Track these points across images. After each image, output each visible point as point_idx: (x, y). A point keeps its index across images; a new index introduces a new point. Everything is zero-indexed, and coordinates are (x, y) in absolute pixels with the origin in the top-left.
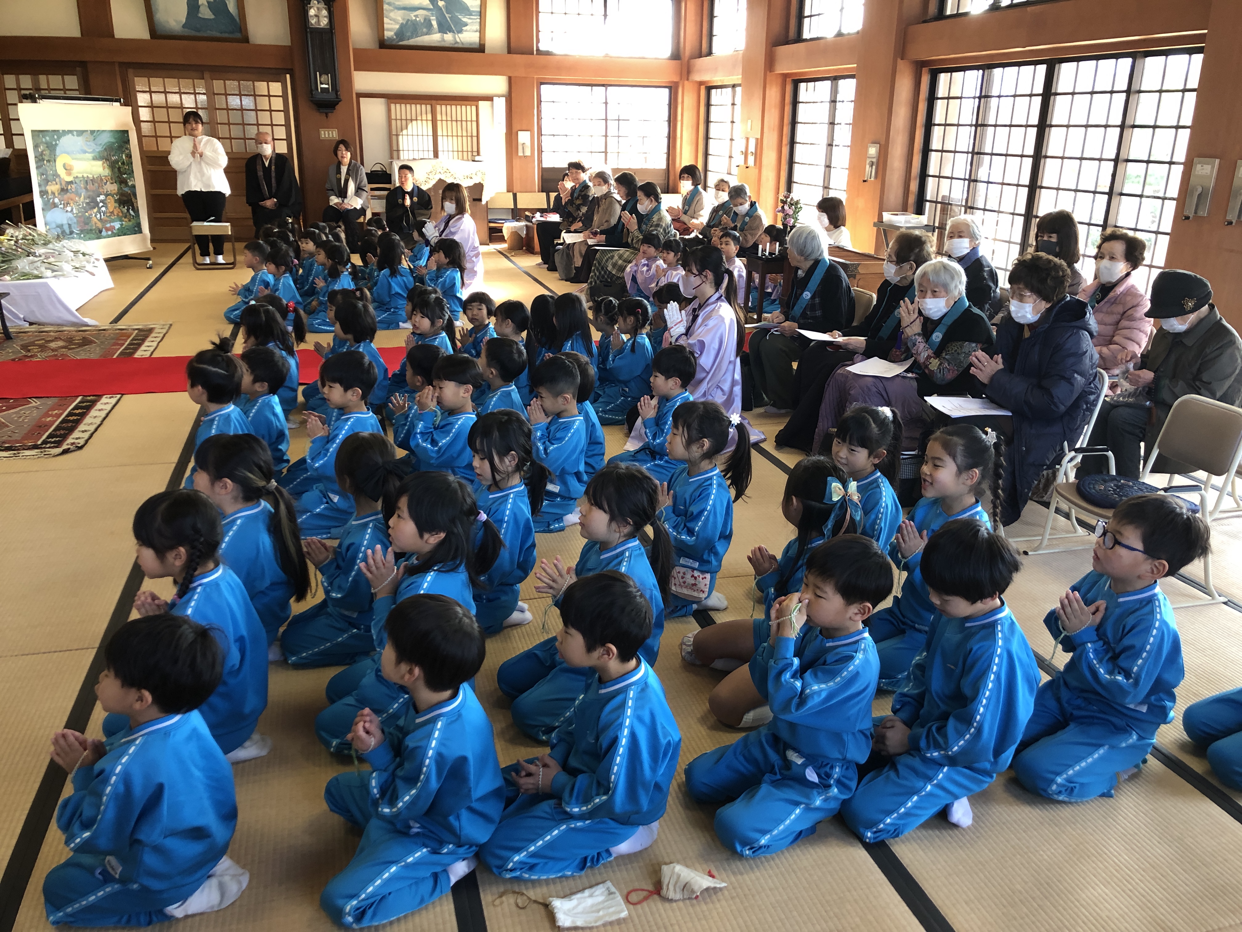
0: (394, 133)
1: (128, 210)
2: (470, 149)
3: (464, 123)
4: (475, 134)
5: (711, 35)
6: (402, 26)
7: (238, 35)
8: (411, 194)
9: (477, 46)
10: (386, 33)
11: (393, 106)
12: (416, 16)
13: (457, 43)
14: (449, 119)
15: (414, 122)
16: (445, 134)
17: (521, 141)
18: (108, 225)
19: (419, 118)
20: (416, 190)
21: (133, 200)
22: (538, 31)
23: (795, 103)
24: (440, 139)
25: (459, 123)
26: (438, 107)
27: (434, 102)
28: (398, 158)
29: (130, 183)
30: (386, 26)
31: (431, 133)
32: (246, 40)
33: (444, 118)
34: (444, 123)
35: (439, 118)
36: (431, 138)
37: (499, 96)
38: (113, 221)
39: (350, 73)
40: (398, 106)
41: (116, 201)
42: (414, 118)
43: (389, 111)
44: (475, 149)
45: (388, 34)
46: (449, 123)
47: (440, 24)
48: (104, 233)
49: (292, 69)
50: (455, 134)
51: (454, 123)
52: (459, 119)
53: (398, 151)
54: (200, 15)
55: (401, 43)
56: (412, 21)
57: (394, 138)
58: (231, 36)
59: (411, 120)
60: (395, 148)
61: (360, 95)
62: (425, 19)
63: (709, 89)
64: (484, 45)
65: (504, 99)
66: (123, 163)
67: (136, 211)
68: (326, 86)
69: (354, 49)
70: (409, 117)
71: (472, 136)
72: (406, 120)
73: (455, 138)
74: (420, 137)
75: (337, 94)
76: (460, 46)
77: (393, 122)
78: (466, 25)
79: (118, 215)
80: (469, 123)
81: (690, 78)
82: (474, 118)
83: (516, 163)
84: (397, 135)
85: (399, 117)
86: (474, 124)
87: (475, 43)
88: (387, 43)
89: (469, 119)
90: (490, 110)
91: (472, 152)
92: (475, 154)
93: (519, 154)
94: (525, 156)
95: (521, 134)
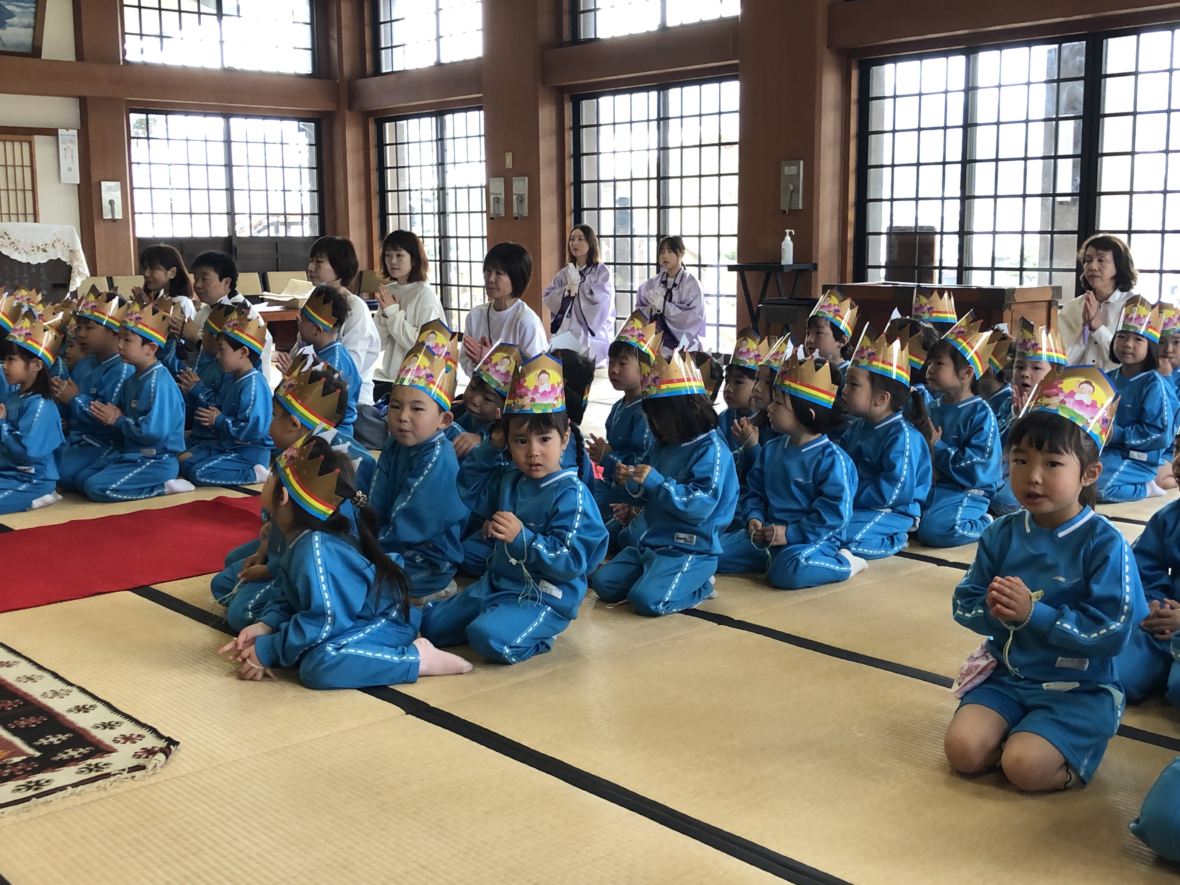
2: (21, 210)
3: (10, 170)
4: (29, 186)
9: (28, 50)
17: (106, 197)
22: (124, 34)
23: (577, 127)
37: (66, 128)
63: (381, 122)
64: (40, 48)
65: (75, 131)
71: (24, 190)
76: (1, 48)
78: (11, 15)
80: (19, 170)
81: (354, 106)
82: (27, 162)
83: (99, 230)
86: (28, 171)
87: (24, 44)
89: (18, 162)
90: (52, 150)
91: (25, 214)
92: (30, 218)
93: (105, 217)
94: (114, 220)
95: (104, 185)
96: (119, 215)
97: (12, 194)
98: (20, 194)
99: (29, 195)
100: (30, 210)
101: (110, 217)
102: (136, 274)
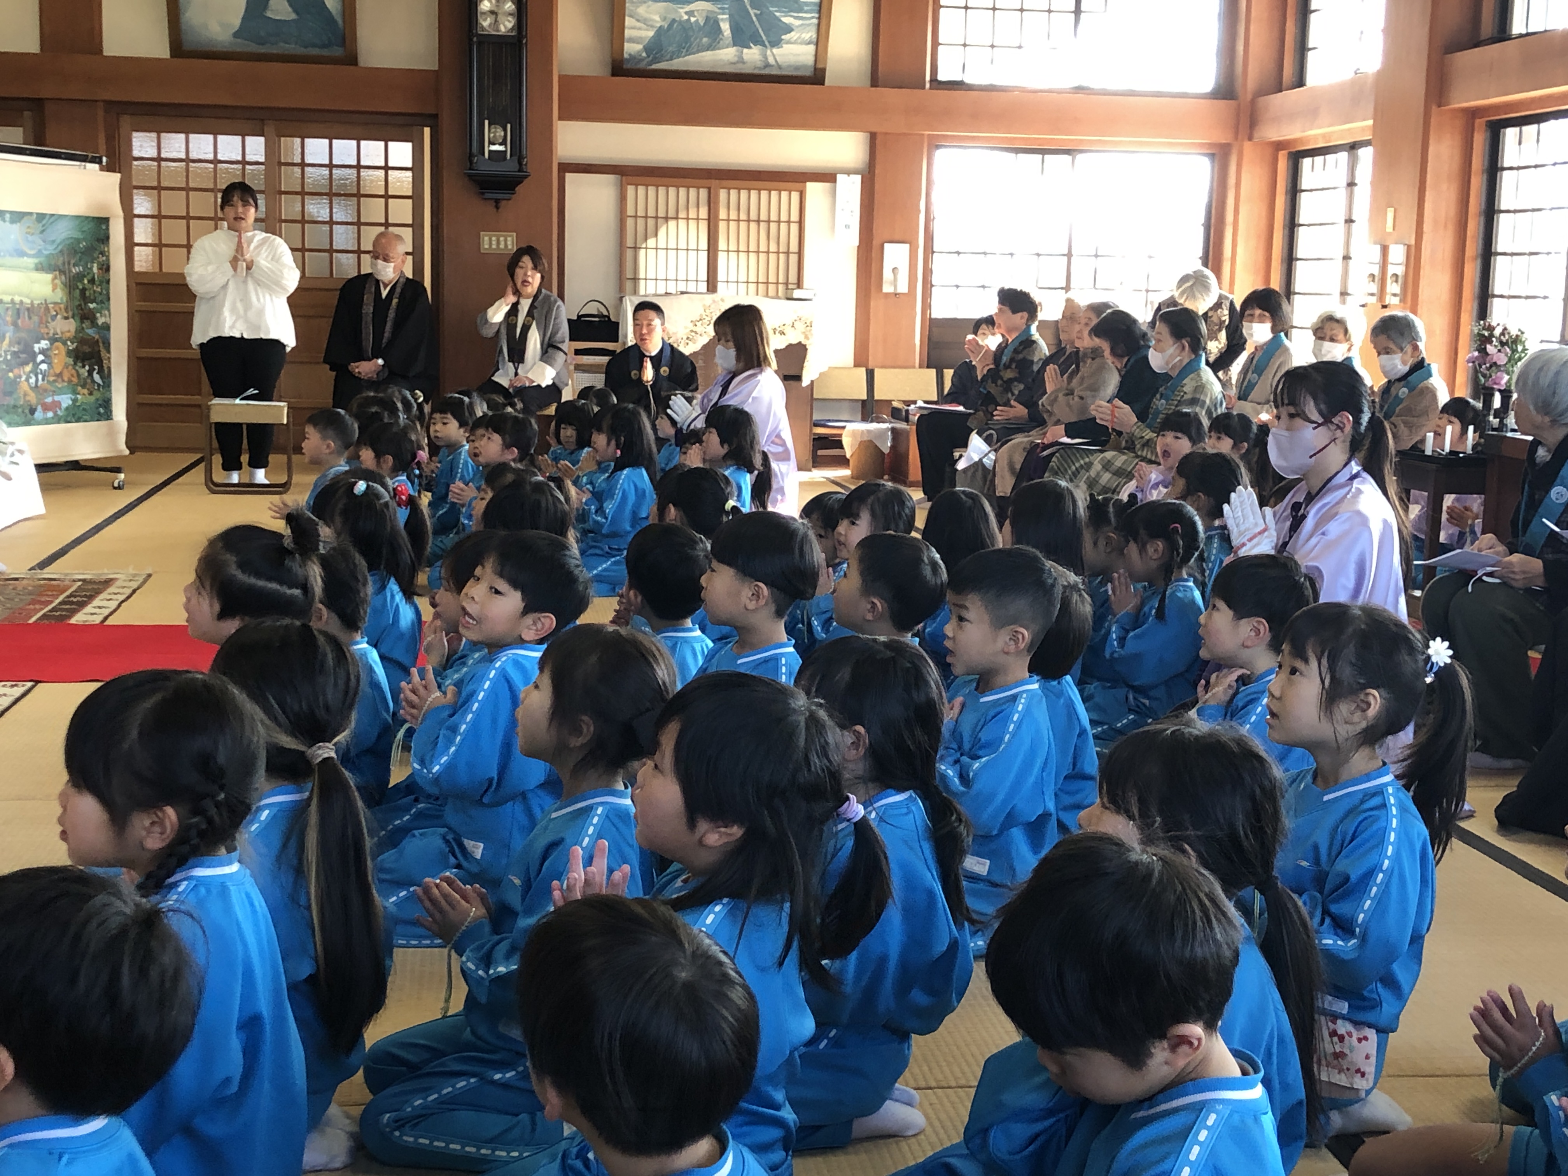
0: (630, 242)
1: (90, 373)
2: (781, 279)
3: (773, 226)
4: (794, 247)
5: (1302, 48)
6: (660, 31)
7: (337, 52)
8: (657, 361)
9: (809, 73)
10: (626, 45)
11: (630, 190)
12: (690, 13)
13: (767, 65)
14: (743, 216)
15: (672, 224)
16: (733, 247)
17: (888, 262)
18: (49, 400)
19: (682, 215)
20: (667, 352)
21: (103, 353)
22: (936, 44)
23: (1494, 169)
24: (722, 257)
25: (763, 225)
26: (723, 194)
27: (714, 183)
28: (635, 292)
29: (101, 321)
30: (628, 33)
31: (704, 245)
32: (352, 59)
33: (733, 216)
34: (733, 225)
35: (723, 214)
36: (704, 256)
37: (848, 172)
38: (60, 392)
39: (551, 125)
40: (641, 190)
41: (69, 353)
42: (671, 213)
43: (622, 199)
44: (793, 278)
45: (631, 48)
46: (743, 225)
47: (736, 30)
48: (39, 414)
49: (435, 116)
50: (753, 247)
51: (753, 226)
52: (763, 217)
53: (635, 279)
54: (269, 14)
55: (654, 67)
56: (680, 22)
57: (629, 253)
58: (325, 52)
59: (666, 219)
60: (629, 274)
61: (567, 168)
62: (707, 19)
63: (1297, 157)
64: (823, 71)
65: (858, 178)
66: (92, 281)
67: (106, 377)
68: (501, 148)
69: (560, 77)
70: (661, 214)
72: (656, 218)
73: (753, 256)
74: (682, 254)
75: (520, 163)
76: (775, 72)
77: (630, 222)
78: (789, 29)
79: (70, 381)
80: (783, 226)
81: (1257, 135)
82: (795, 217)
83: (876, 305)
84: (636, 248)
85: (641, 213)
86: (794, 228)
87: (804, 67)
88: (627, 66)
89: (784, 217)
90: (827, 201)
91: (787, 284)
93: (885, 291)
94: (896, 295)
95: (889, 248)
96: (903, 288)
97: (773, 257)
98: (782, 258)
99: (794, 258)
100: (793, 275)
101: (891, 290)
102: (921, 367)
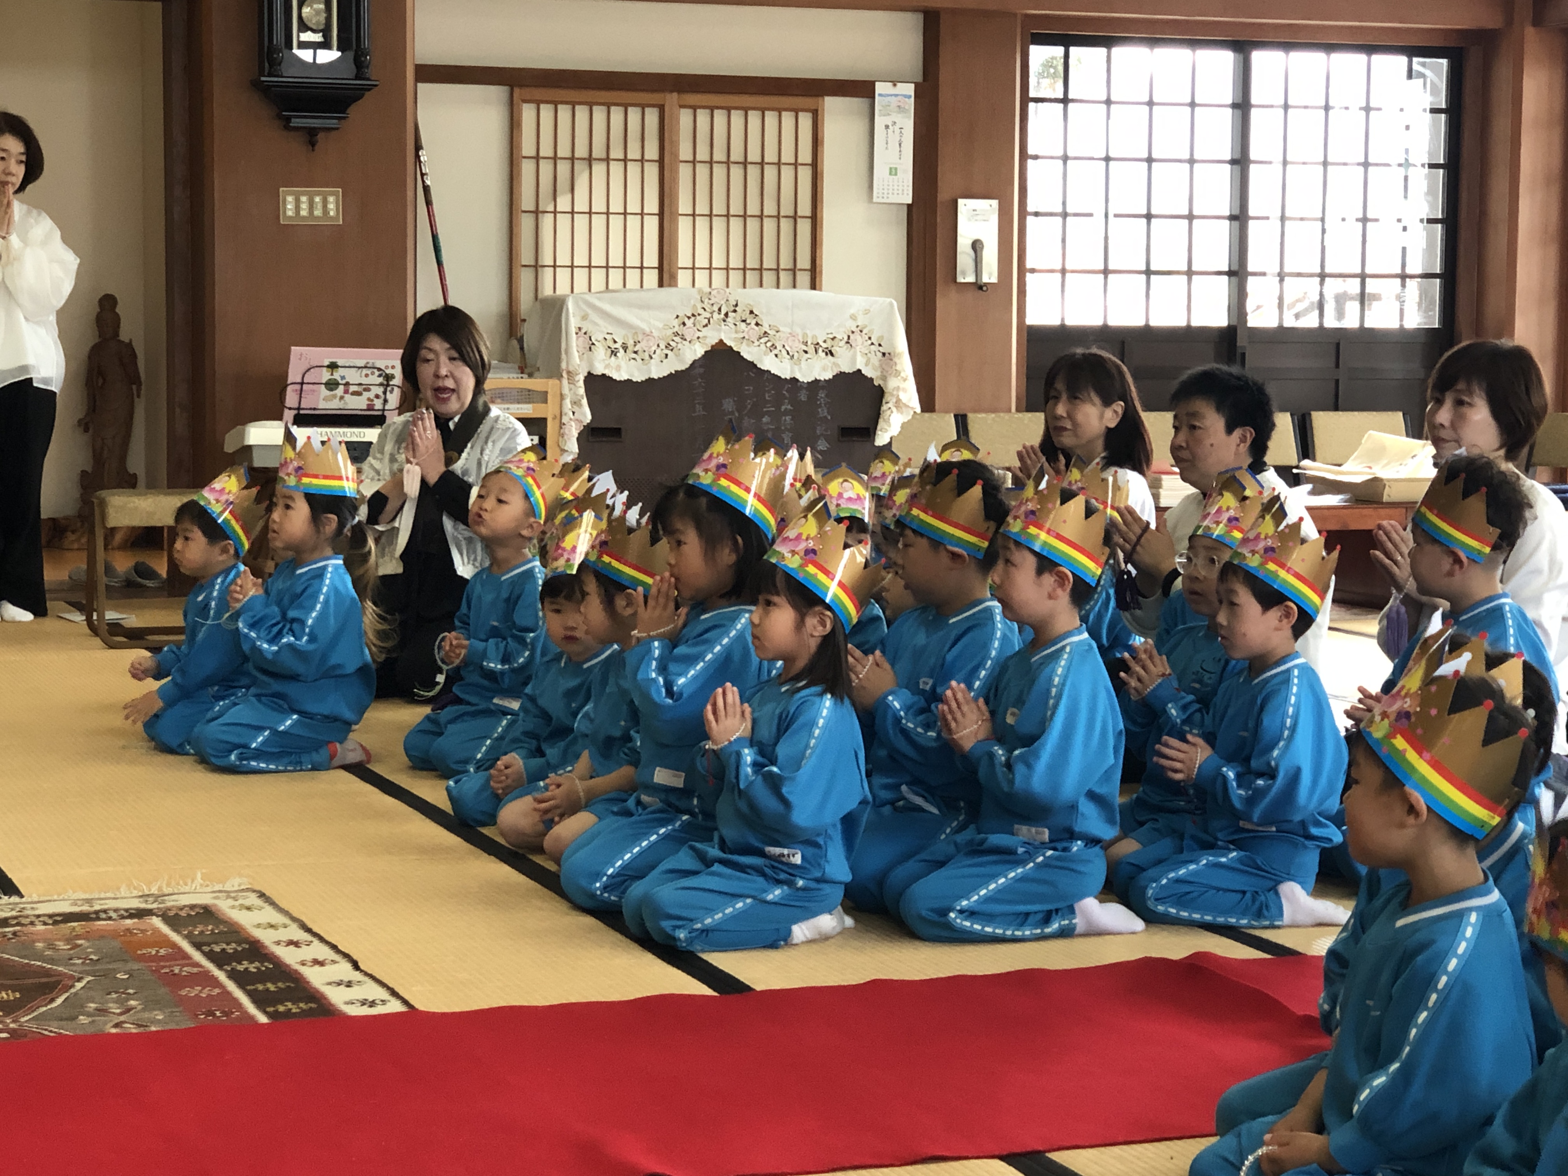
0: (527, 201)
3: (770, 173)
4: (805, 208)
11: (527, 111)
15: (599, 169)
16: (702, 208)
17: (966, 229)
19: (616, 152)
24: (684, 226)
25: (753, 172)
26: (685, 117)
27: (671, 99)
31: (652, 205)
33: (703, 154)
34: (701, 168)
36: (652, 224)
37: (893, 79)
40: (546, 111)
42: (598, 151)
43: (513, 127)
46: (719, 171)
50: (736, 208)
51: (736, 172)
52: (754, 155)
53: (537, 267)
57: (526, 222)
61: (428, 73)
65: (910, 88)
71: (795, 218)
72: (572, 159)
73: (736, 224)
74: (616, 220)
75: (358, 64)
77: (527, 169)
80: (787, 173)
82: (805, 156)
83: (946, 303)
84: (537, 213)
85: (546, 150)
86: (805, 175)
89: (787, 156)
90: (859, 127)
91: (794, 271)
92: (804, 278)
93: (960, 279)
94: (979, 286)
95: (965, 206)
96: (990, 275)
97: (769, 225)
98: (786, 226)
99: (805, 227)
100: (804, 262)
101: (971, 279)
102: (1018, 410)
